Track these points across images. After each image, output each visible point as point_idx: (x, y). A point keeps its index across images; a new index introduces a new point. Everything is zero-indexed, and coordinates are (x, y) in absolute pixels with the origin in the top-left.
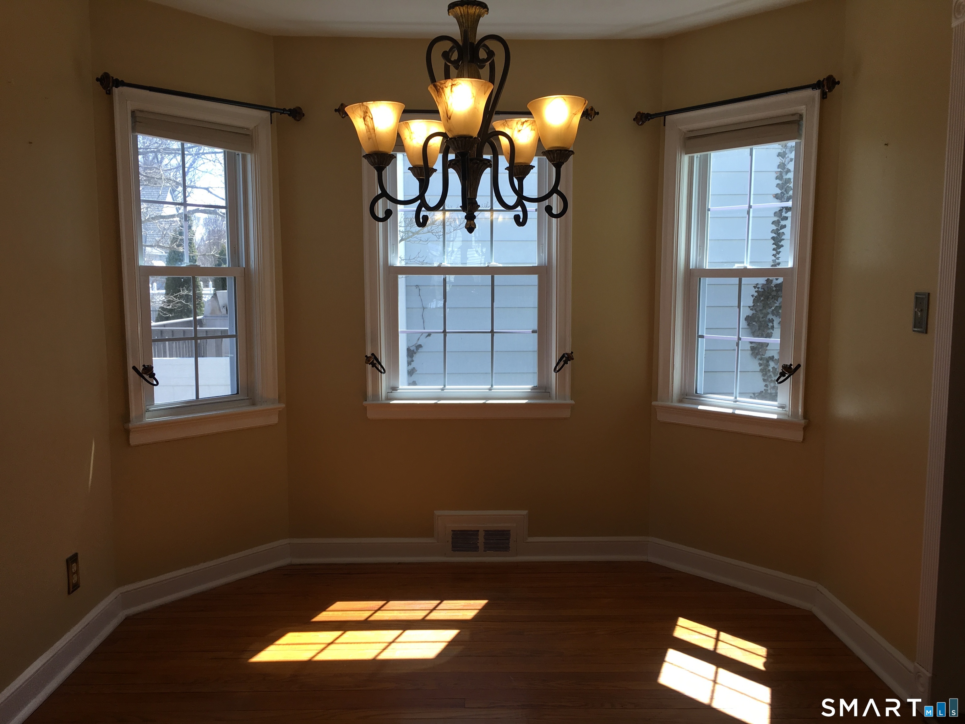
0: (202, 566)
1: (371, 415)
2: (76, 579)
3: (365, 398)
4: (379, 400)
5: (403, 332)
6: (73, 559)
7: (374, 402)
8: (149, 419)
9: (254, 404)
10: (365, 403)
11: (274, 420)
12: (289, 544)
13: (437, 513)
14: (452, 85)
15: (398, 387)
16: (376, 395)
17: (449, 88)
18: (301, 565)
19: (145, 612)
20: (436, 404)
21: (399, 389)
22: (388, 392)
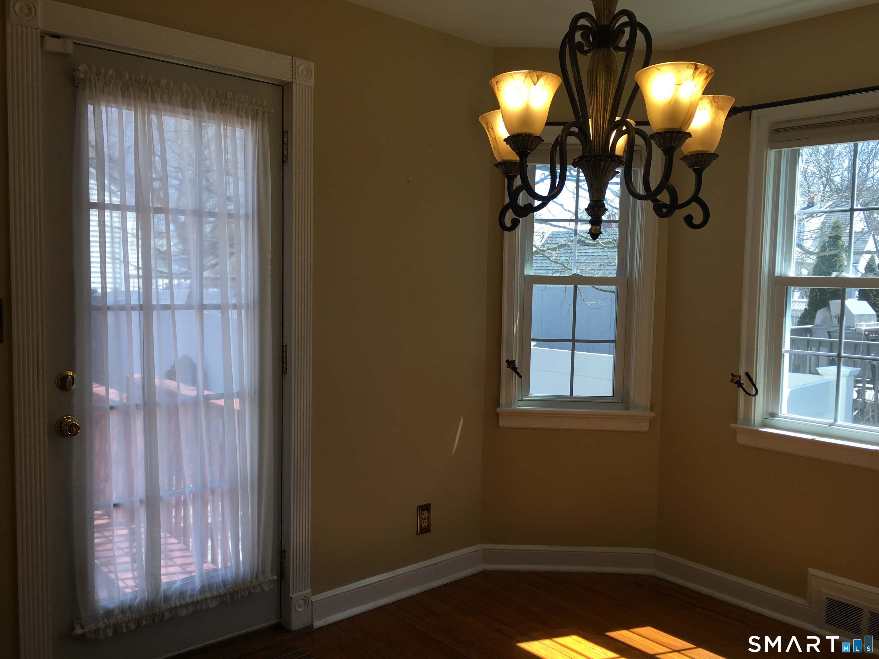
0: (559, 548)
1: (741, 439)
2: (426, 524)
3: (735, 419)
4: (750, 424)
5: (787, 352)
6: (427, 508)
7: (744, 427)
8: (519, 406)
9: (627, 409)
10: (733, 425)
11: (645, 427)
12: (655, 555)
13: (812, 571)
14: (497, 82)
15: (777, 414)
16: (748, 419)
17: (496, 85)
18: (661, 579)
19: (500, 572)
20: (813, 441)
21: (779, 417)
22: (765, 418)
